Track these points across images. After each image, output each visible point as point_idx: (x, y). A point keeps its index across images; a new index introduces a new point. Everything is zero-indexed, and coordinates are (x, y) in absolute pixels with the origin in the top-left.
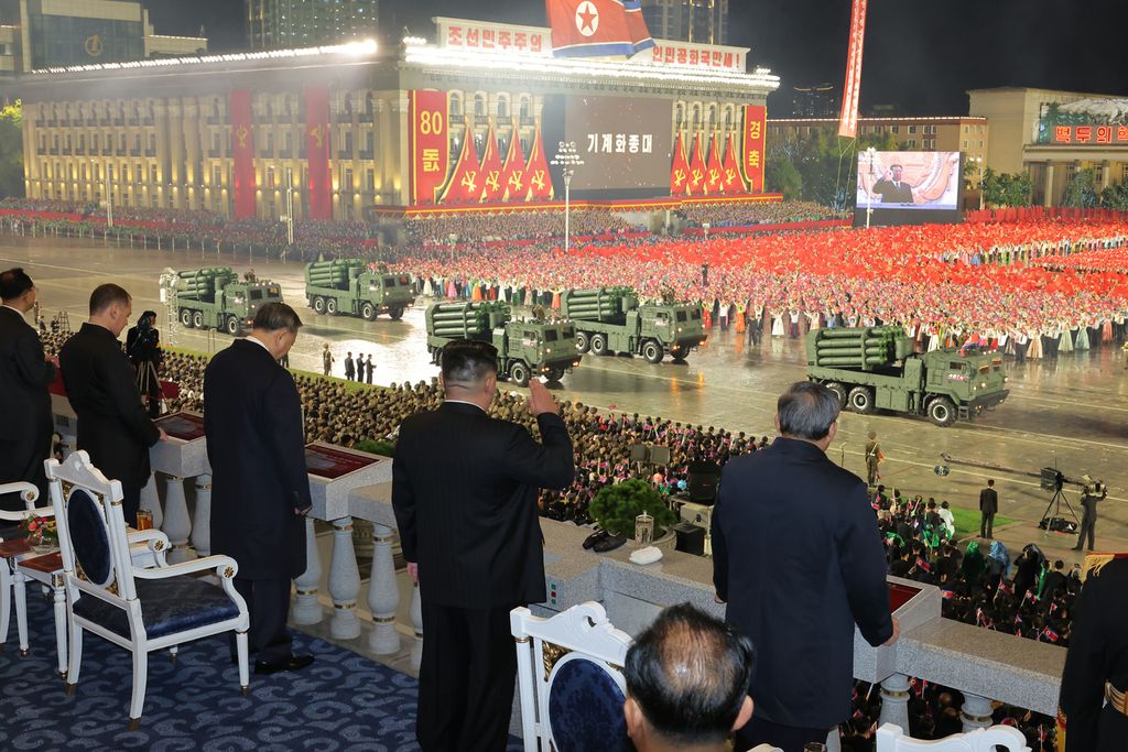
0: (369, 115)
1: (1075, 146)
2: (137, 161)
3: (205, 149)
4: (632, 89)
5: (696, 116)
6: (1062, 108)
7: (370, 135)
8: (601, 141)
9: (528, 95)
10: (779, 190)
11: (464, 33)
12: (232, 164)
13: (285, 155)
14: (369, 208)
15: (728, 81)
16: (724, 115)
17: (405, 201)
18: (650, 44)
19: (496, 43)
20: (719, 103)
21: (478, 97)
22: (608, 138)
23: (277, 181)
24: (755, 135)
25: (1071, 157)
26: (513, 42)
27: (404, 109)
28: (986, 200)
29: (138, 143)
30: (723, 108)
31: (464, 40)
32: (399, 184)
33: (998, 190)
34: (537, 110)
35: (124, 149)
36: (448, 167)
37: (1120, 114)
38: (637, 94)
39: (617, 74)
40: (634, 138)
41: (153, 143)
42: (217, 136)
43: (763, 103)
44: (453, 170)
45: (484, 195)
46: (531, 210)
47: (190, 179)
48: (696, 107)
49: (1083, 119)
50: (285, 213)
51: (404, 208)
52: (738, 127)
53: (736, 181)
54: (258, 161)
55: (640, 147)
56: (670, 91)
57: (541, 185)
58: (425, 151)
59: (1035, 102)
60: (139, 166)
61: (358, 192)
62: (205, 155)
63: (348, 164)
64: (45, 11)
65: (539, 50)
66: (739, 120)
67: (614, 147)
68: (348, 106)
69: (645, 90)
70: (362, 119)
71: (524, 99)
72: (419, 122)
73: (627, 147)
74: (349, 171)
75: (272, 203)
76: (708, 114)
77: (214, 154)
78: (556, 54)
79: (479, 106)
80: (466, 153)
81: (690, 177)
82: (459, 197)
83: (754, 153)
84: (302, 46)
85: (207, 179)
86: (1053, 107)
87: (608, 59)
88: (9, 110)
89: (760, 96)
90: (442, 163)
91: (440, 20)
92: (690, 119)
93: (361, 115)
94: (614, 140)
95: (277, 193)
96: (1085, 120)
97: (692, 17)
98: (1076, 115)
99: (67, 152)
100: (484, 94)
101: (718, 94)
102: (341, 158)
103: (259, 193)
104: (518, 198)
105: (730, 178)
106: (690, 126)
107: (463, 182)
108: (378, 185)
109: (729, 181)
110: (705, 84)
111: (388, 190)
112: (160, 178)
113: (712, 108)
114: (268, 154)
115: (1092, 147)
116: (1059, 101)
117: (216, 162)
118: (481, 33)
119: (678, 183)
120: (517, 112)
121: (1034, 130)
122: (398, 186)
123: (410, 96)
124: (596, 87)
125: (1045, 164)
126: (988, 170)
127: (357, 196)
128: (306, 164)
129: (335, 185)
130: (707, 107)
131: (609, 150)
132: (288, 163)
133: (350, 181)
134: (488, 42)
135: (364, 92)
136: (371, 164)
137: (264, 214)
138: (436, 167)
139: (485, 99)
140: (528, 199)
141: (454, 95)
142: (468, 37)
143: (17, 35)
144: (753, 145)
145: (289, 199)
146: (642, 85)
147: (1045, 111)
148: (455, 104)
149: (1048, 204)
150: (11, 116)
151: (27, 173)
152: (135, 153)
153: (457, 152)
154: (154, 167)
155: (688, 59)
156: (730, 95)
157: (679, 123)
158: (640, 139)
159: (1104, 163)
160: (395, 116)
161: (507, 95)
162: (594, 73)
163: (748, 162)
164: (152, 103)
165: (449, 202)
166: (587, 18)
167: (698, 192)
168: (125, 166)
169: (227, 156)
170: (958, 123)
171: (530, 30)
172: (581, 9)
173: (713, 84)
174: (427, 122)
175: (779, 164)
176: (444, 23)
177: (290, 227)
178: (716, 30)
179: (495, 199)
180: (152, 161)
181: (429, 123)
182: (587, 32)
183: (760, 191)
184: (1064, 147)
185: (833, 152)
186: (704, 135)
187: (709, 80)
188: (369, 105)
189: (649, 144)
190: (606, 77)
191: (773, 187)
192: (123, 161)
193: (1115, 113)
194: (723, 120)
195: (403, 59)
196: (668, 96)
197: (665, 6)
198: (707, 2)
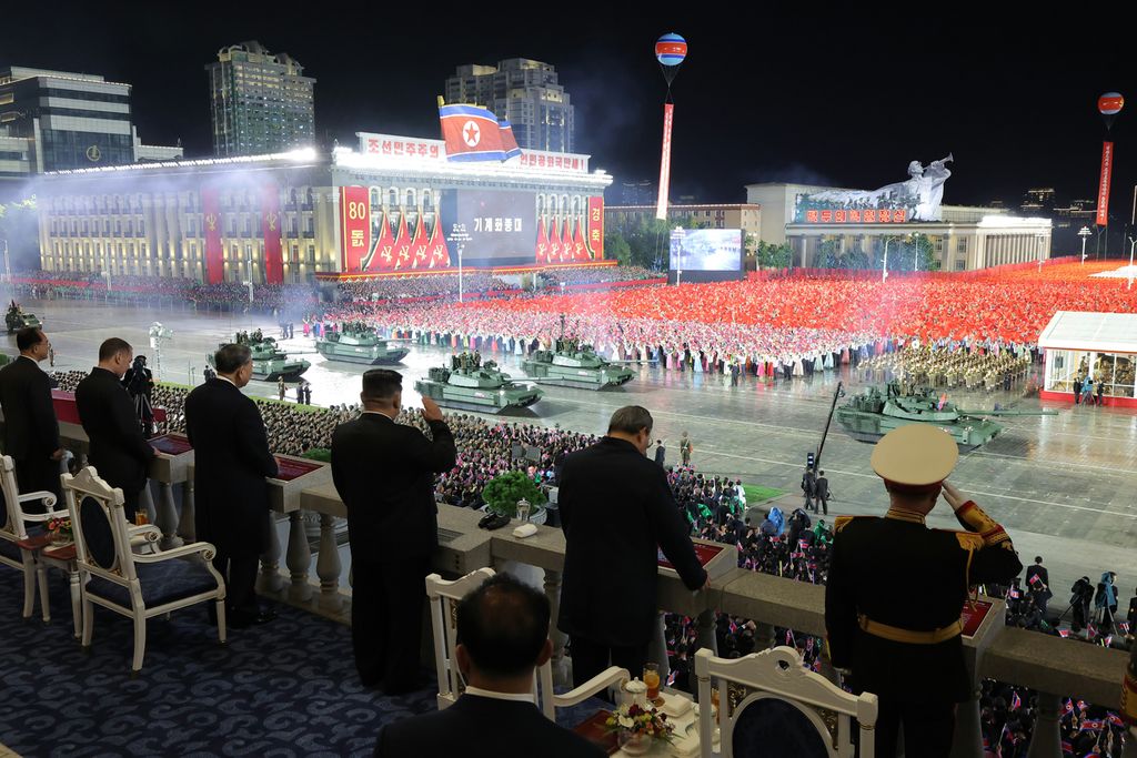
0: (310, 206)
1: (820, 225)
2: (130, 241)
3: (183, 231)
4: (505, 185)
5: (553, 205)
6: (812, 197)
7: (311, 220)
8: (484, 223)
9: (429, 190)
10: (614, 258)
11: (380, 144)
12: (204, 243)
13: (246, 235)
14: (311, 274)
15: (575, 179)
16: (573, 203)
17: (339, 269)
18: (519, 152)
19: (404, 152)
20: (570, 195)
21: (392, 191)
22: (489, 221)
23: (240, 255)
24: (596, 219)
25: (818, 232)
26: (417, 150)
27: (336, 200)
28: (760, 264)
29: (131, 227)
30: (573, 198)
31: (380, 149)
32: (334, 256)
33: (769, 256)
34: (436, 200)
35: (119, 232)
36: (371, 243)
37: (851, 201)
38: (510, 189)
39: (495, 175)
40: (508, 221)
41: (143, 228)
42: (192, 221)
43: (602, 195)
44: (374, 246)
45: (398, 263)
46: (433, 275)
47: (172, 254)
48: (553, 198)
49: (826, 205)
50: (247, 279)
51: (338, 274)
52: (584, 213)
53: (584, 251)
54: (225, 240)
55: (513, 227)
56: (534, 187)
57: (441, 256)
58: (353, 232)
59: (793, 192)
60: (132, 245)
61: (303, 263)
62: (184, 236)
63: (294, 242)
64: (54, 127)
65: (437, 157)
66: (584, 208)
67: (494, 227)
68: (294, 198)
69: (515, 185)
70: (305, 208)
71: (426, 192)
72: (348, 210)
73: (504, 227)
74: (295, 247)
75: (237, 271)
76: (562, 203)
77: (191, 235)
78: (450, 159)
79: (393, 198)
80: (384, 232)
81: (549, 249)
82: (379, 266)
83: (596, 231)
84: (257, 154)
85: (185, 254)
86: (805, 197)
87: (488, 163)
88: (26, 202)
89: (599, 190)
90: (366, 240)
91: (362, 135)
92: (549, 206)
93: (304, 205)
94: (494, 222)
95: (240, 264)
96: (827, 206)
97: (548, 133)
98: (821, 202)
99: (74, 235)
100: (396, 190)
101: (569, 188)
102: (289, 237)
103: (226, 264)
104: (423, 265)
105: (579, 249)
106: (549, 211)
107: (383, 254)
108: (318, 257)
109: (578, 252)
110: (559, 182)
111: (325, 261)
112: (148, 253)
113: (565, 198)
114: (232, 235)
115: (834, 225)
116: (809, 192)
117: (192, 241)
118: (393, 144)
119: (541, 253)
120: (421, 203)
121: (792, 213)
122: (333, 258)
123: (341, 191)
124: (480, 184)
125: (799, 238)
126: (762, 242)
127: (302, 266)
128: (262, 242)
129: (285, 258)
130: (561, 198)
131: (491, 230)
132: (248, 241)
133: (296, 254)
134: (399, 151)
135: (306, 188)
136: (312, 242)
137: (231, 279)
138: (361, 243)
139: (397, 193)
140: (431, 266)
141: (374, 190)
142: (383, 148)
143: (32, 146)
144: (595, 225)
145: (250, 269)
146: (513, 182)
147: (799, 201)
148: (375, 197)
149: (804, 266)
150: (28, 207)
151: (42, 251)
152: (128, 235)
153: (377, 232)
154: (144, 245)
155: (546, 163)
156: (578, 189)
157: (541, 209)
158: (513, 221)
159: (840, 237)
160: (330, 205)
161: (414, 190)
162: (478, 174)
163: (591, 237)
164: (140, 196)
165: (372, 270)
166: (472, 133)
167: (556, 260)
168: (120, 245)
169: (201, 236)
170: (739, 209)
171: (430, 142)
172: (467, 126)
173: (564, 182)
174: (354, 210)
175: (614, 239)
176: (365, 136)
177: (251, 289)
178: (566, 142)
179: (406, 266)
180: (142, 241)
181: (355, 210)
182: (472, 143)
183: (600, 258)
184: (814, 225)
185: (652, 230)
186: (559, 218)
187: (561, 178)
188: (310, 198)
189: (520, 225)
190: (487, 177)
191: (609, 255)
192: (119, 241)
193: (848, 200)
194: (573, 207)
195: (335, 163)
196: (533, 190)
197: (529, 124)
198: (558, 121)
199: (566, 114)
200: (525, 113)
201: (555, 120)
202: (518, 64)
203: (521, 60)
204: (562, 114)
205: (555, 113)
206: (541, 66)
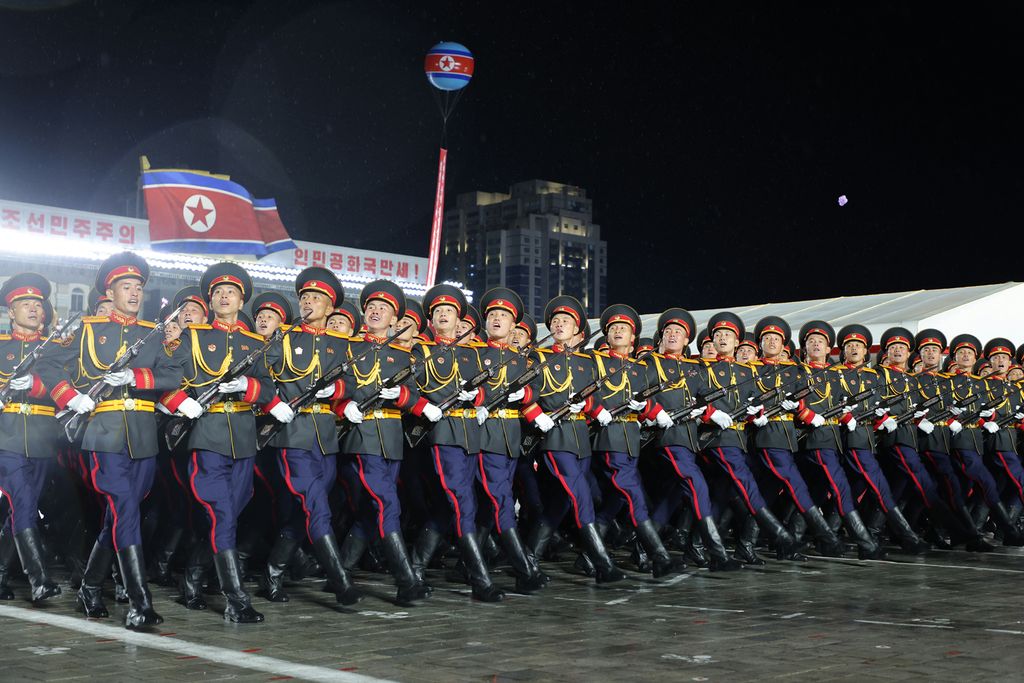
19: (69, 231)
26: (92, 231)
31: (22, 224)
65: (132, 243)
78: (156, 247)
97: (562, 278)
118: (48, 218)
134: (57, 229)
142: (29, 222)
155: (346, 266)
166: (200, 213)
171: (118, 220)
178: (592, 292)
182: (199, 227)
197: (532, 267)
198: (580, 263)
199: (591, 253)
200: (527, 250)
201: (574, 261)
202: (534, 187)
203: (539, 182)
204: (586, 252)
205: (575, 249)
206: (565, 190)
